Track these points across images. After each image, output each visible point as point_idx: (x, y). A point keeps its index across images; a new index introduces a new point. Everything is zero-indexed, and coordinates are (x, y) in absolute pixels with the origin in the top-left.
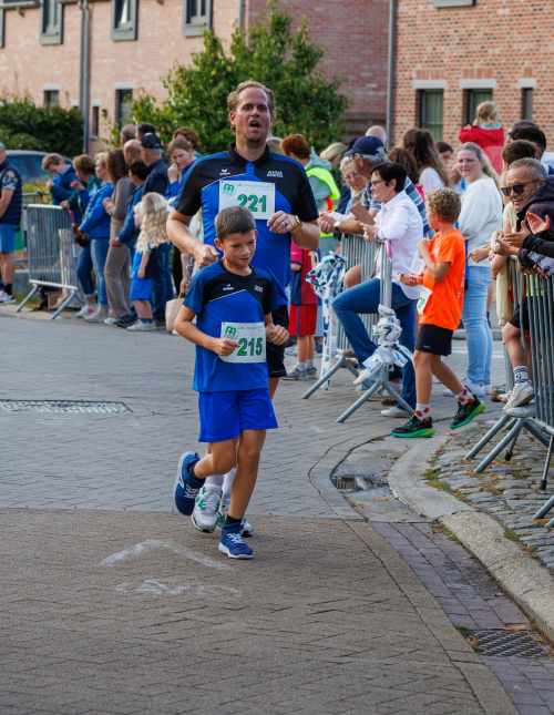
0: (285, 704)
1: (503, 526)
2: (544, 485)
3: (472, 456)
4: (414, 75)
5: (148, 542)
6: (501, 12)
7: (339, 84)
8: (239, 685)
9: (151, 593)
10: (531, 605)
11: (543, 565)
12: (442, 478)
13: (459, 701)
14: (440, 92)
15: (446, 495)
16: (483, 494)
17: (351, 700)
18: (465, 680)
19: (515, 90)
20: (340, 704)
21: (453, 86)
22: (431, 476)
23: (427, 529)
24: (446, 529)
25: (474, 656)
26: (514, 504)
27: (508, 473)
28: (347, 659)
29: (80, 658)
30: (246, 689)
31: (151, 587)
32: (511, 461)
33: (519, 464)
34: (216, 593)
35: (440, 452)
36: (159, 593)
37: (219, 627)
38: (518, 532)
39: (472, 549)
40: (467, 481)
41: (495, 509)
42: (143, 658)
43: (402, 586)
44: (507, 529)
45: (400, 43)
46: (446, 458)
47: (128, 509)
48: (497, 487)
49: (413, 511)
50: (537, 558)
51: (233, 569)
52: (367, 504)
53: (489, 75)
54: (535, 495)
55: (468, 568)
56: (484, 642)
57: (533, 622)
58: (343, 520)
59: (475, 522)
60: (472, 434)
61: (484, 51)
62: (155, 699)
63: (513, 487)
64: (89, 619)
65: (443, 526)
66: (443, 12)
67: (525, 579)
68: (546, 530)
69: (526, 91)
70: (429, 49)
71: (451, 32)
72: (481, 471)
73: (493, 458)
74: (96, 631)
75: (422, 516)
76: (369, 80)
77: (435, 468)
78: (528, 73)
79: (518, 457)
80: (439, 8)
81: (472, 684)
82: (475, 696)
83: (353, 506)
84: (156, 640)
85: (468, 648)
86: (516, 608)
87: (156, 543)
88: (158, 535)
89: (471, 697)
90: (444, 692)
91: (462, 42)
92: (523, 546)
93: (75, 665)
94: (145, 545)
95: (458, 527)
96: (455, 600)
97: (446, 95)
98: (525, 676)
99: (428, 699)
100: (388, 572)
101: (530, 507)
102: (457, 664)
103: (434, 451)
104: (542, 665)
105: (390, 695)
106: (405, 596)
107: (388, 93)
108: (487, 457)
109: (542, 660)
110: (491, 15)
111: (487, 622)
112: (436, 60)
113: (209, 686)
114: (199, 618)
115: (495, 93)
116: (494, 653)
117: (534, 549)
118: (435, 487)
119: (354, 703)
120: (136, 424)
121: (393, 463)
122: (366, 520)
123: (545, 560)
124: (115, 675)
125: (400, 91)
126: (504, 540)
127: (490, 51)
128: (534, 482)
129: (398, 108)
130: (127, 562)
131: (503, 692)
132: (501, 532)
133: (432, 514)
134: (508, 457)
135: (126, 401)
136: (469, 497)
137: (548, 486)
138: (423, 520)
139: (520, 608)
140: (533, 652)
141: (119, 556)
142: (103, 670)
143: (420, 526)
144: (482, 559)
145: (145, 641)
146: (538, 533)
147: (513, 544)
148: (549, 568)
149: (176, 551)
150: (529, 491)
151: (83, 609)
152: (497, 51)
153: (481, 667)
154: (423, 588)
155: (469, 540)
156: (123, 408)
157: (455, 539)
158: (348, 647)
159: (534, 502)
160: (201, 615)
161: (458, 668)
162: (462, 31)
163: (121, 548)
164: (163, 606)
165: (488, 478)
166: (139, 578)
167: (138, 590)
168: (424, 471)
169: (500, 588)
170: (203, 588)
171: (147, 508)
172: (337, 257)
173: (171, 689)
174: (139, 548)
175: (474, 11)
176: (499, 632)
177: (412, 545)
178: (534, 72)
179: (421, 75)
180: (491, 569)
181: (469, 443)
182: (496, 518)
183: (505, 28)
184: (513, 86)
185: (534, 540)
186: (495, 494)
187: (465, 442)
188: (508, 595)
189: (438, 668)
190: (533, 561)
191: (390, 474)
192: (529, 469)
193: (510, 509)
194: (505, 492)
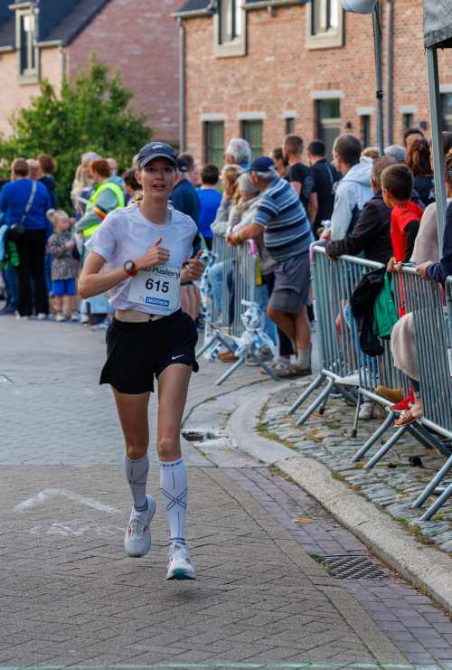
0: (189, 628)
1: (329, 468)
2: (354, 434)
3: (293, 412)
4: (200, 110)
5: (47, 491)
6: (267, 59)
7: (146, 118)
8: (149, 613)
9: (59, 535)
10: (367, 535)
11: (369, 500)
12: (272, 431)
13: (330, 621)
14: (221, 123)
15: (275, 443)
16: (308, 442)
17: (242, 622)
18: (330, 601)
19: (280, 119)
20: (234, 627)
21: (231, 117)
22: (262, 428)
23: (267, 472)
24: (283, 473)
25: (330, 580)
26: (333, 450)
27: (324, 424)
28: (231, 587)
29: (12, 593)
30: (154, 616)
31: (59, 529)
32: (324, 415)
33: (331, 416)
34: (112, 533)
35: (265, 409)
36: (66, 534)
37: (121, 562)
38: (343, 474)
39: (307, 489)
40: (293, 432)
41: (319, 454)
42: (65, 592)
43: (258, 521)
44: (332, 471)
45: (188, 85)
46: (271, 413)
47: (26, 463)
48: (318, 436)
49: (252, 458)
50: (363, 495)
51: (120, 511)
52: (214, 452)
53: (259, 108)
54: (348, 442)
55: (308, 504)
56: (335, 567)
57: (370, 549)
58: (199, 468)
59: (305, 466)
60: (287, 393)
61: (255, 90)
62: (83, 628)
63: (330, 436)
64: (15, 559)
65: (279, 470)
66: (222, 62)
67: (358, 513)
68: (365, 471)
69: (289, 121)
70: (212, 90)
71: (229, 76)
72: (302, 423)
73: (311, 413)
74: (22, 569)
75: (261, 462)
76: (163, 115)
77: (264, 421)
78: (290, 106)
79: (328, 411)
80: (219, 59)
81: (337, 605)
82: (342, 616)
83: (204, 454)
84: (73, 575)
85: (324, 573)
86: (354, 538)
87: (54, 492)
88: (53, 485)
89: (337, 616)
90: (317, 613)
91: (238, 84)
92: (350, 485)
93: (10, 599)
94: (46, 494)
95: (292, 471)
96: (303, 533)
97: (226, 125)
98: (376, 596)
99: (305, 619)
100: (245, 510)
101: (346, 452)
102: (320, 588)
103: (260, 408)
104: (386, 585)
105: (273, 617)
106: (263, 530)
107: (181, 125)
108: (306, 412)
109: (385, 582)
110: (260, 63)
111: (332, 550)
112: (217, 98)
113: (124, 615)
114: (102, 555)
115: (265, 122)
116: (345, 576)
117: (358, 488)
118: (267, 437)
119: (245, 625)
120: (18, 392)
121: (228, 419)
122: (217, 467)
123: (370, 496)
124: (44, 607)
125: (190, 123)
126: (333, 480)
127: (260, 90)
128: (346, 432)
129: (189, 136)
130: (34, 509)
131: (363, 611)
132: (329, 473)
133: (269, 460)
134: (322, 411)
135: (7, 374)
136: (296, 445)
137: (358, 434)
138: (261, 465)
139: (358, 537)
140: (375, 574)
141: (27, 503)
142: (34, 603)
143: (261, 470)
144: (317, 496)
145: (62, 577)
146: (360, 474)
147: (341, 483)
148: (375, 503)
149: (72, 498)
150: (344, 439)
151: (6, 551)
152: (266, 90)
153: (338, 589)
154: (276, 524)
155: (303, 481)
156: (5, 380)
157: (290, 480)
158: (229, 576)
159: (349, 448)
160: (104, 552)
161: (322, 591)
162: (238, 75)
163: (27, 496)
164: (72, 546)
165: (308, 429)
166: (46, 521)
167: (49, 532)
168: (254, 425)
169: (336, 520)
170: (99, 529)
171: (42, 462)
172: (210, 254)
173: (94, 617)
174: (41, 496)
175: (247, 59)
176: (345, 558)
177: (258, 486)
178: (295, 105)
179: (206, 110)
180: (326, 504)
181: (286, 401)
182: (321, 462)
183: (271, 72)
184: (278, 116)
185: (356, 480)
186: (316, 442)
187: (283, 400)
188: (344, 526)
189: (305, 592)
190: (360, 498)
191: (227, 427)
192: (339, 421)
193: (331, 454)
194: (324, 440)
